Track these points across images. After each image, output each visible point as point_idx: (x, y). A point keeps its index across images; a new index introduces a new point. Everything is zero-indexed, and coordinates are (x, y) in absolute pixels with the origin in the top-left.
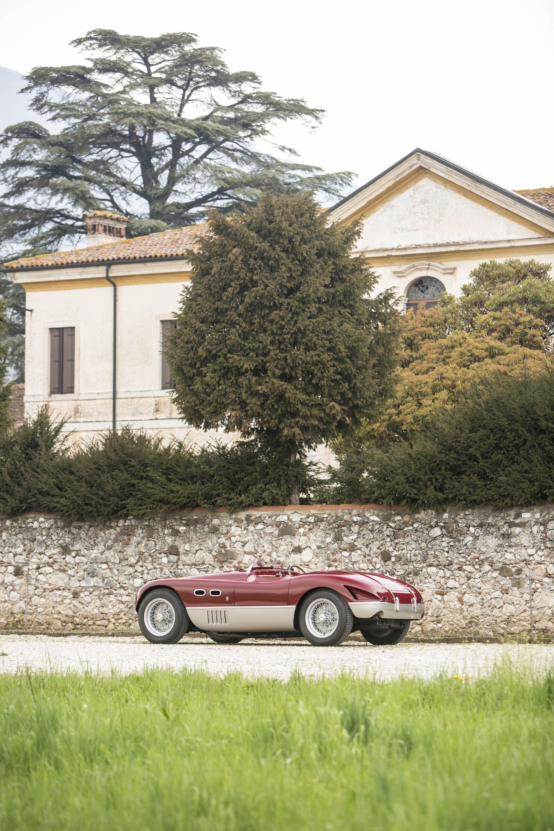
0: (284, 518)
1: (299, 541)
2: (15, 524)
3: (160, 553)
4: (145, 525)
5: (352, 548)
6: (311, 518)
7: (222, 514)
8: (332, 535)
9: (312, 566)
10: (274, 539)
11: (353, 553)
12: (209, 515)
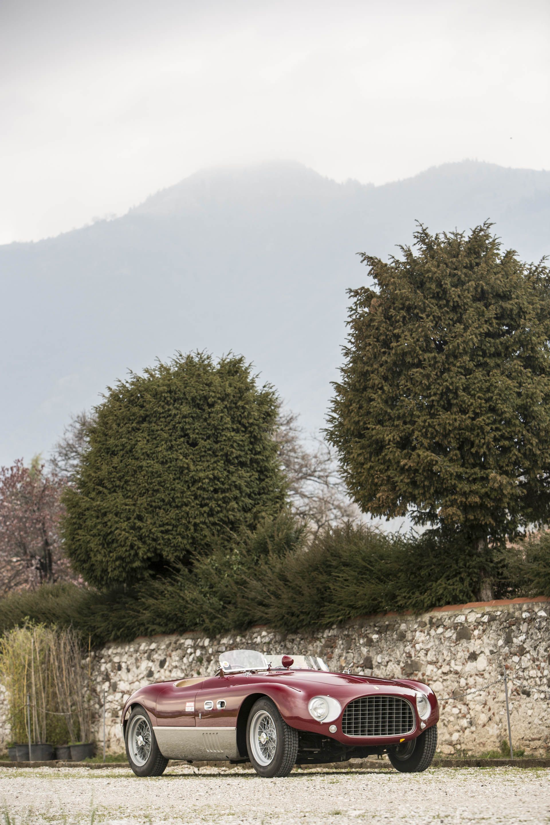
0: (461, 619)
1: (474, 646)
2: (244, 640)
3: (357, 667)
4: (345, 635)
5: (522, 651)
6: (485, 616)
7: (409, 618)
8: (504, 636)
9: (487, 675)
10: (452, 645)
11: (523, 657)
12: (399, 620)
